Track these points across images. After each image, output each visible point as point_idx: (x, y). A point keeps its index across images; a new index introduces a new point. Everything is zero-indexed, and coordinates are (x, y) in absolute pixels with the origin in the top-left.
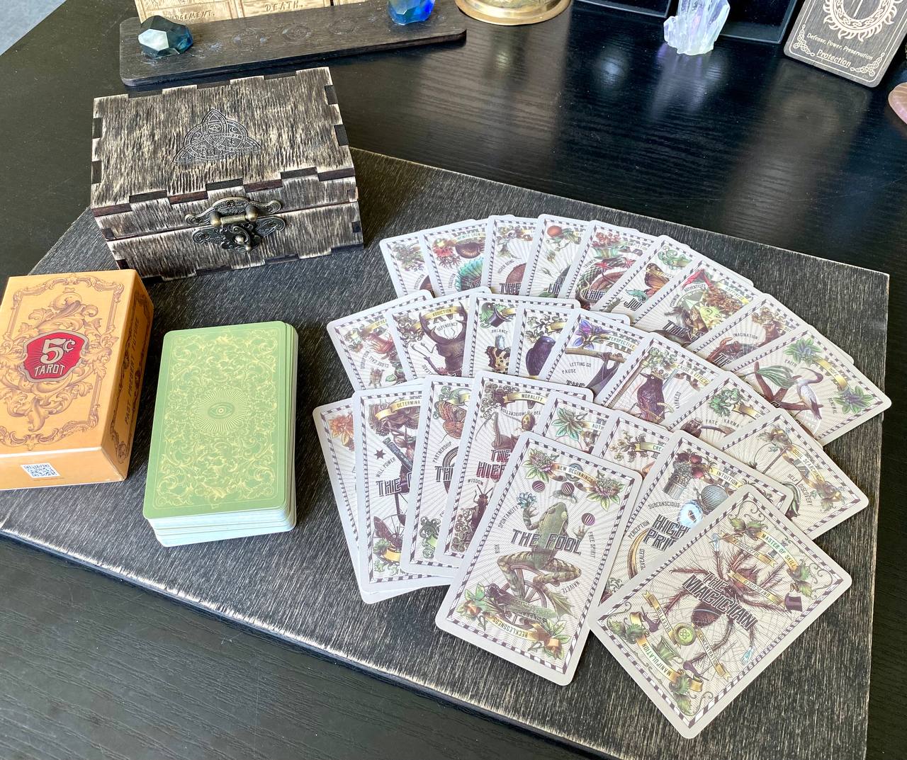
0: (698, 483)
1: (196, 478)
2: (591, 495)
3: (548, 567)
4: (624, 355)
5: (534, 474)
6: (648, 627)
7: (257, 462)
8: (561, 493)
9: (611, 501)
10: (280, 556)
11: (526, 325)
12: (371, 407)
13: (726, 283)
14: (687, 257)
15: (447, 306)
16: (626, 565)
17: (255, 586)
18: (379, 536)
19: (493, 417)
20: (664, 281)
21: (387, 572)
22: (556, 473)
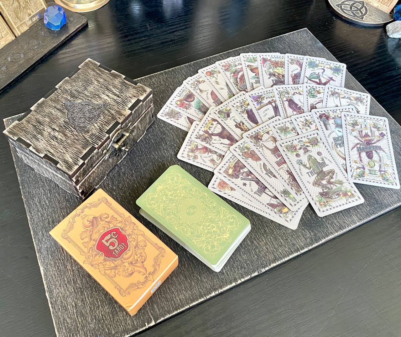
0: (331, 121)
1: (213, 238)
2: (312, 146)
3: (326, 175)
4: (274, 99)
5: (293, 153)
6: (363, 170)
7: (224, 216)
8: (305, 152)
9: (319, 144)
10: (255, 240)
11: (237, 110)
12: (224, 172)
13: (273, 58)
14: (255, 57)
15: (207, 122)
16: (340, 158)
17: (260, 256)
18: (275, 208)
19: (263, 146)
20: (257, 68)
21: (290, 216)
22: (298, 148)
